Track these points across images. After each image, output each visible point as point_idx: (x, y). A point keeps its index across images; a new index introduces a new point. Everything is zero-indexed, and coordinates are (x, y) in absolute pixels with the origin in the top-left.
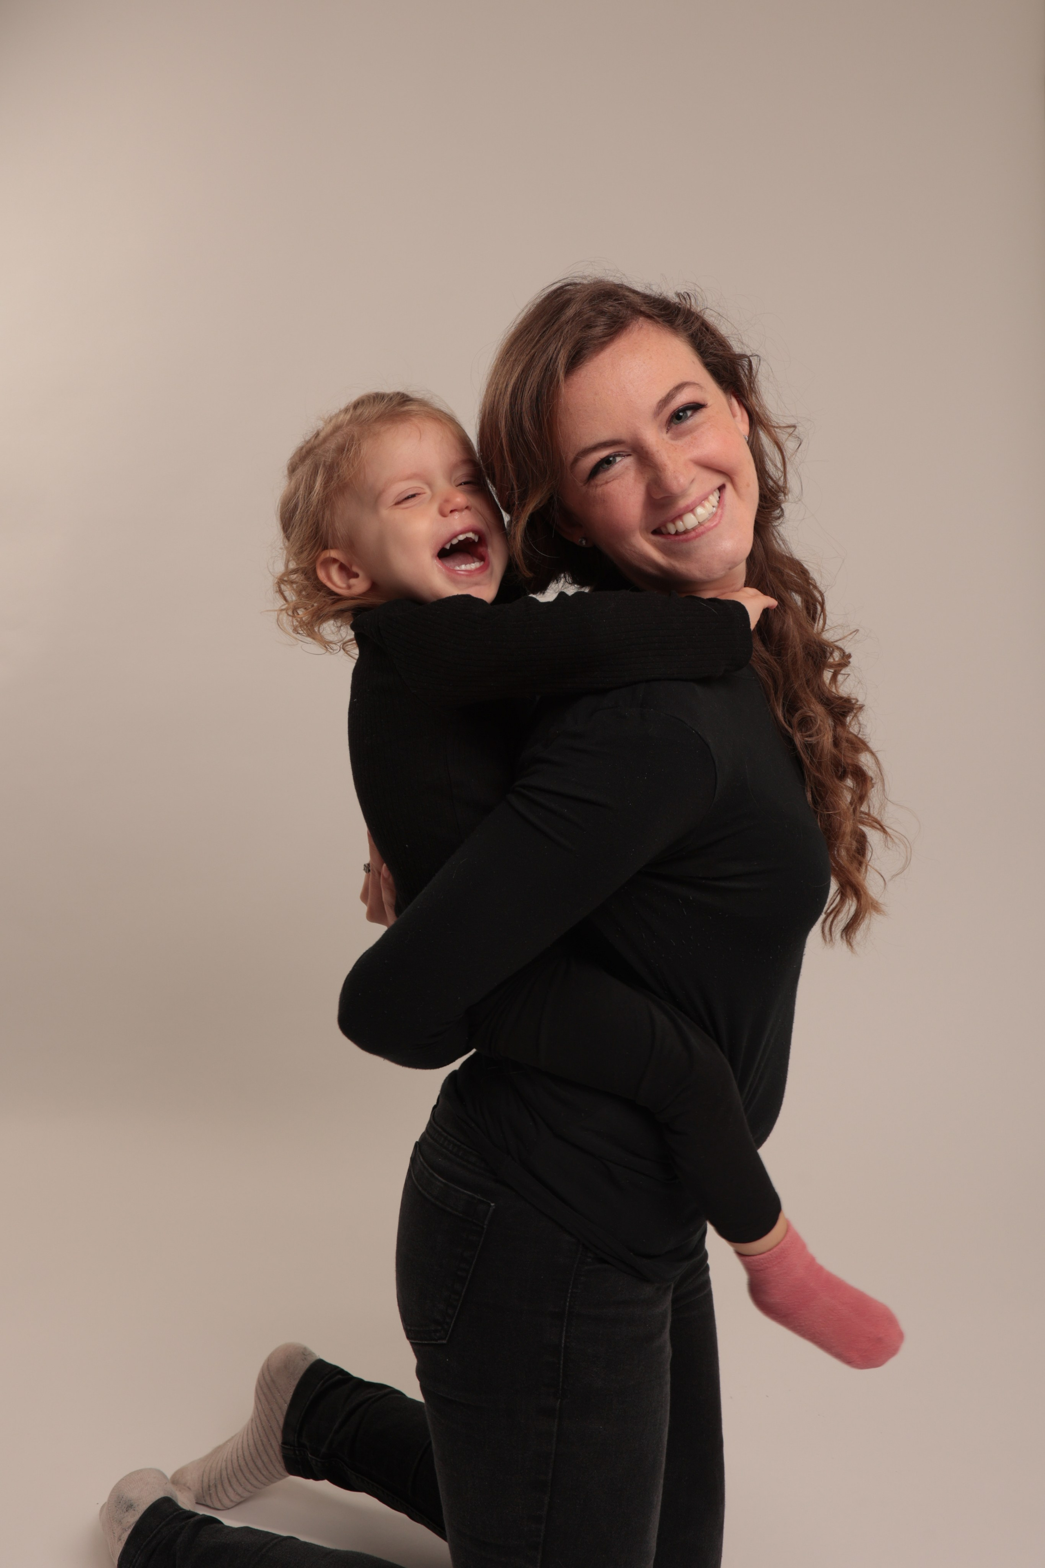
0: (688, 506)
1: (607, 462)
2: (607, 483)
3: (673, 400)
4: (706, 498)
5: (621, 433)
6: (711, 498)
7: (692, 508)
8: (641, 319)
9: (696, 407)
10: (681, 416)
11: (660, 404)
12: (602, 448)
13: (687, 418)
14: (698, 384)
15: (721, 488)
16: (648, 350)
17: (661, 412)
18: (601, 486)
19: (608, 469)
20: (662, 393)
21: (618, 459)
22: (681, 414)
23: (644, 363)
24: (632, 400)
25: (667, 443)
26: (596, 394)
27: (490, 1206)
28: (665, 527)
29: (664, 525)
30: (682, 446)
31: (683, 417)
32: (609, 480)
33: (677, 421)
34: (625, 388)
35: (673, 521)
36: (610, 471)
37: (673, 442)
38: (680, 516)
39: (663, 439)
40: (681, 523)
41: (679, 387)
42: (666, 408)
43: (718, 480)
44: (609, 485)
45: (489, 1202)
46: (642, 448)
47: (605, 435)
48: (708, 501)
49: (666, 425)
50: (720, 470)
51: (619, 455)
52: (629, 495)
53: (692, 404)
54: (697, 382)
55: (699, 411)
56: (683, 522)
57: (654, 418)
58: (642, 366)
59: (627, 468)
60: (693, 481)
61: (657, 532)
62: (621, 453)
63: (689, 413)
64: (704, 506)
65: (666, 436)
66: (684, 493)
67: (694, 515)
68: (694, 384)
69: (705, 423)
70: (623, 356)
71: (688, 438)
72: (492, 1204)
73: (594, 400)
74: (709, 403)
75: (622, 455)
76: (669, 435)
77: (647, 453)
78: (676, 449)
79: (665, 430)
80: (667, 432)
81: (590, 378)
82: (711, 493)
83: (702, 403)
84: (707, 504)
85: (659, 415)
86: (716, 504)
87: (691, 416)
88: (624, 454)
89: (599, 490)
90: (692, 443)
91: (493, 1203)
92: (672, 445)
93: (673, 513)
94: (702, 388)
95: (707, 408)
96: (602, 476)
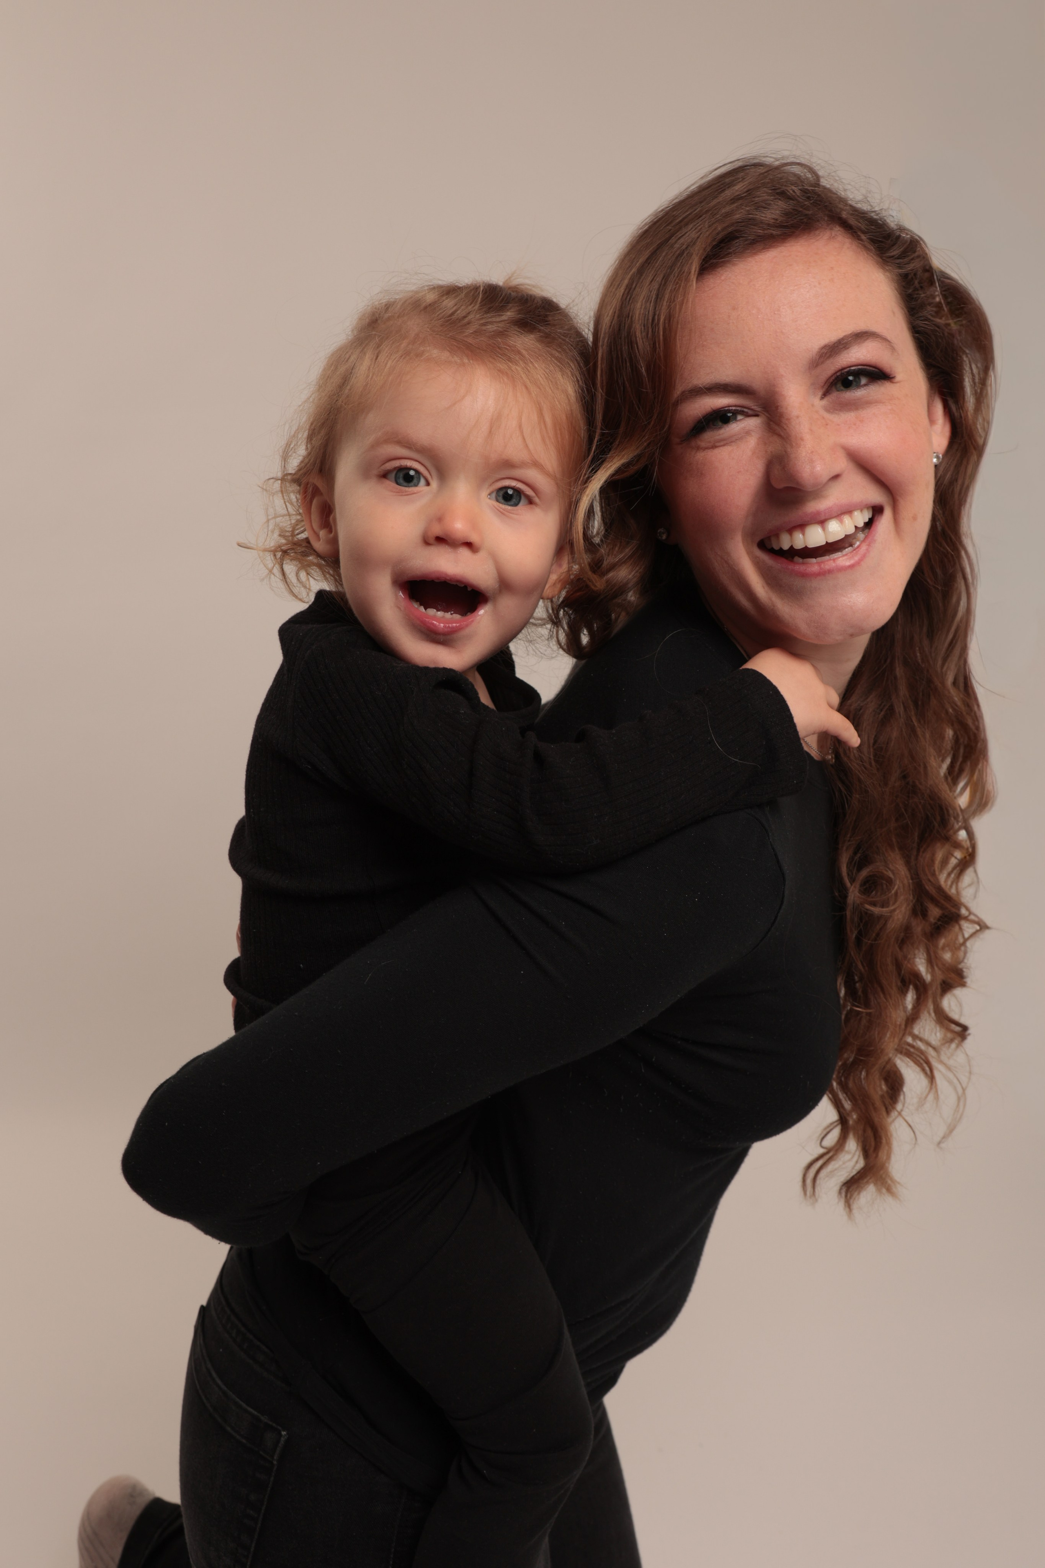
0: (818, 513)
1: (722, 417)
2: (714, 447)
3: (846, 351)
4: (849, 512)
5: (754, 377)
6: (857, 514)
7: (823, 518)
8: (837, 227)
9: (877, 375)
10: (851, 381)
11: (824, 350)
12: (720, 392)
13: (859, 386)
14: (889, 341)
15: (877, 510)
16: (832, 268)
17: (822, 363)
18: (704, 450)
19: (720, 428)
20: (832, 335)
21: (739, 417)
22: (851, 378)
23: (819, 284)
24: (784, 331)
25: (817, 412)
26: (734, 309)
27: (281, 1435)
28: (777, 536)
29: (776, 534)
30: (839, 425)
31: (854, 383)
32: (718, 444)
33: (842, 388)
34: (779, 310)
35: (790, 531)
36: (722, 431)
37: (825, 413)
38: (802, 526)
39: (813, 405)
40: (801, 536)
41: (861, 336)
42: (831, 360)
43: (875, 495)
44: (716, 451)
45: (280, 1428)
46: (777, 407)
47: (728, 373)
48: (851, 517)
49: (823, 387)
50: (883, 479)
51: (742, 413)
52: (739, 472)
53: (871, 368)
54: (889, 338)
55: (879, 382)
56: (804, 535)
57: (809, 368)
58: (815, 286)
59: (748, 433)
60: (836, 477)
61: (763, 545)
62: (746, 410)
63: (864, 381)
64: (841, 522)
65: (818, 403)
66: (817, 492)
67: (824, 529)
68: (885, 340)
69: (883, 403)
70: (790, 265)
71: (850, 416)
72: (284, 1433)
73: (729, 316)
74: (899, 377)
75: (747, 413)
76: (824, 402)
77: (781, 415)
78: (827, 425)
79: (820, 394)
80: (822, 398)
81: (733, 283)
82: (861, 508)
83: (887, 369)
84: (847, 519)
85: (817, 366)
86: (861, 524)
87: (865, 385)
88: (750, 412)
89: (700, 456)
90: (855, 424)
91: (284, 1431)
92: (823, 418)
93: (794, 516)
94: (893, 349)
95: (893, 383)
96: (709, 436)
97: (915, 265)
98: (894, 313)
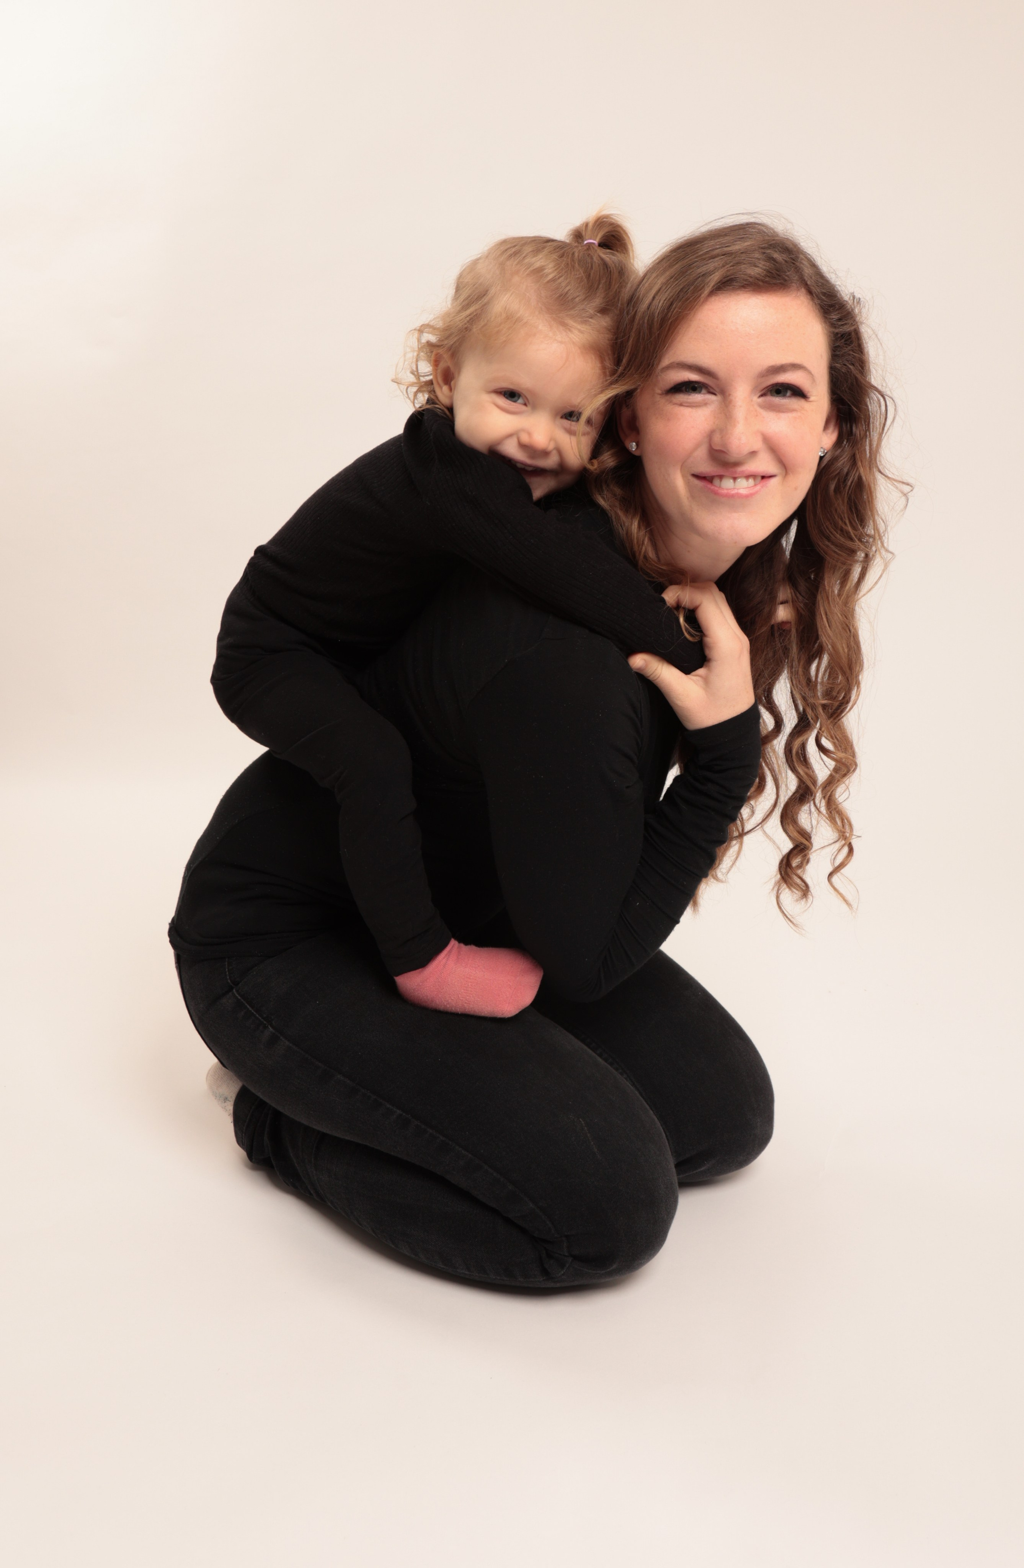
1: (691, 387)
2: (681, 405)
3: (783, 373)
4: (754, 475)
5: (720, 370)
7: (736, 477)
8: (803, 290)
9: (798, 393)
10: (781, 392)
11: (770, 368)
12: (696, 370)
13: (785, 396)
14: (812, 375)
17: (767, 376)
18: (674, 404)
19: (688, 394)
20: (778, 360)
21: (703, 391)
22: (781, 389)
24: (749, 348)
25: (751, 405)
30: (764, 417)
31: (783, 394)
32: (683, 404)
33: (774, 392)
36: (689, 396)
37: (759, 409)
38: (721, 477)
39: (752, 401)
40: (719, 481)
41: (795, 367)
42: (774, 376)
43: (774, 469)
44: (682, 408)
46: (730, 396)
47: (705, 361)
49: (762, 390)
50: (782, 459)
51: (706, 389)
52: (692, 428)
53: (796, 388)
54: (813, 373)
55: (798, 398)
57: (758, 376)
59: (706, 404)
60: (755, 454)
62: (709, 388)
63: (789, 394)
64: (748, 481)
65: (755, 400)
66: (739, 461)
67: (734, 485)
68: (810, 373)
69: (796, 411)
71: (773, 414)
74: (812, 399)
75: (709, 390)
76: (760, 400)
77: (730, 402)
78: (757, 416)
79: (759, 394)
80: (758, 398)
83: (806, 391)
84: (751, 480)
85: (763, 376)
87: (789, 397)
88: (711, 391)
89: (669, 408)
92: (754, 410)
94: (813, 380)
95: (807, 401)
96: (681, 397)
97: (847, 329)
98: (821, 356)
